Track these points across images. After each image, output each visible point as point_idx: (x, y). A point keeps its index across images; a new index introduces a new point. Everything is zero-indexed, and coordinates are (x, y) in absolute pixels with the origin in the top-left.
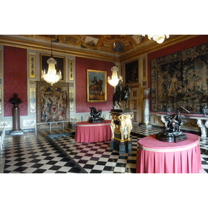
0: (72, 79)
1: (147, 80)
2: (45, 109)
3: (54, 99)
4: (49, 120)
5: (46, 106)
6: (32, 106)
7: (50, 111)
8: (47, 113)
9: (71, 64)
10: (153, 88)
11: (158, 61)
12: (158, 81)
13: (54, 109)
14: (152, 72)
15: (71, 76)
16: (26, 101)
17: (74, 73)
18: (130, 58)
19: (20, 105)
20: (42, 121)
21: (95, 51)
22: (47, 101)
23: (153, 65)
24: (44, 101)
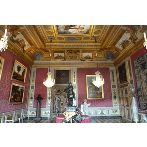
0: (75, 83)
1: (133, 79)
2: (56, 104)
3: (62, 97)
4: (58, 112)
5: (57, 102)
6: (49, 102)
7: (59, 105)
8: (57, 107)
9: (75, 73)
10: (138, 86)
11: (139, 61)
12: (141, 79)
13: (62, 104)
14: (136, 71)
15: (75, 81)
16: (46, 98)
17: (76, 79)
18: (120, 62)
19: (42, 102)
20: (54, 112)
21: (92, 62)
22: (58, 99)
23: (135, 65)
24: (56, 98)
